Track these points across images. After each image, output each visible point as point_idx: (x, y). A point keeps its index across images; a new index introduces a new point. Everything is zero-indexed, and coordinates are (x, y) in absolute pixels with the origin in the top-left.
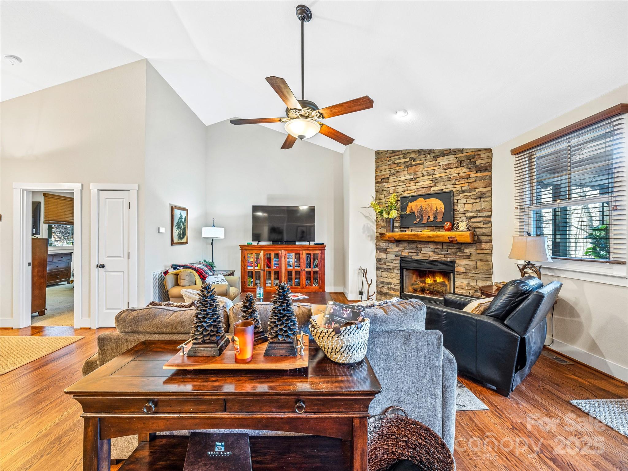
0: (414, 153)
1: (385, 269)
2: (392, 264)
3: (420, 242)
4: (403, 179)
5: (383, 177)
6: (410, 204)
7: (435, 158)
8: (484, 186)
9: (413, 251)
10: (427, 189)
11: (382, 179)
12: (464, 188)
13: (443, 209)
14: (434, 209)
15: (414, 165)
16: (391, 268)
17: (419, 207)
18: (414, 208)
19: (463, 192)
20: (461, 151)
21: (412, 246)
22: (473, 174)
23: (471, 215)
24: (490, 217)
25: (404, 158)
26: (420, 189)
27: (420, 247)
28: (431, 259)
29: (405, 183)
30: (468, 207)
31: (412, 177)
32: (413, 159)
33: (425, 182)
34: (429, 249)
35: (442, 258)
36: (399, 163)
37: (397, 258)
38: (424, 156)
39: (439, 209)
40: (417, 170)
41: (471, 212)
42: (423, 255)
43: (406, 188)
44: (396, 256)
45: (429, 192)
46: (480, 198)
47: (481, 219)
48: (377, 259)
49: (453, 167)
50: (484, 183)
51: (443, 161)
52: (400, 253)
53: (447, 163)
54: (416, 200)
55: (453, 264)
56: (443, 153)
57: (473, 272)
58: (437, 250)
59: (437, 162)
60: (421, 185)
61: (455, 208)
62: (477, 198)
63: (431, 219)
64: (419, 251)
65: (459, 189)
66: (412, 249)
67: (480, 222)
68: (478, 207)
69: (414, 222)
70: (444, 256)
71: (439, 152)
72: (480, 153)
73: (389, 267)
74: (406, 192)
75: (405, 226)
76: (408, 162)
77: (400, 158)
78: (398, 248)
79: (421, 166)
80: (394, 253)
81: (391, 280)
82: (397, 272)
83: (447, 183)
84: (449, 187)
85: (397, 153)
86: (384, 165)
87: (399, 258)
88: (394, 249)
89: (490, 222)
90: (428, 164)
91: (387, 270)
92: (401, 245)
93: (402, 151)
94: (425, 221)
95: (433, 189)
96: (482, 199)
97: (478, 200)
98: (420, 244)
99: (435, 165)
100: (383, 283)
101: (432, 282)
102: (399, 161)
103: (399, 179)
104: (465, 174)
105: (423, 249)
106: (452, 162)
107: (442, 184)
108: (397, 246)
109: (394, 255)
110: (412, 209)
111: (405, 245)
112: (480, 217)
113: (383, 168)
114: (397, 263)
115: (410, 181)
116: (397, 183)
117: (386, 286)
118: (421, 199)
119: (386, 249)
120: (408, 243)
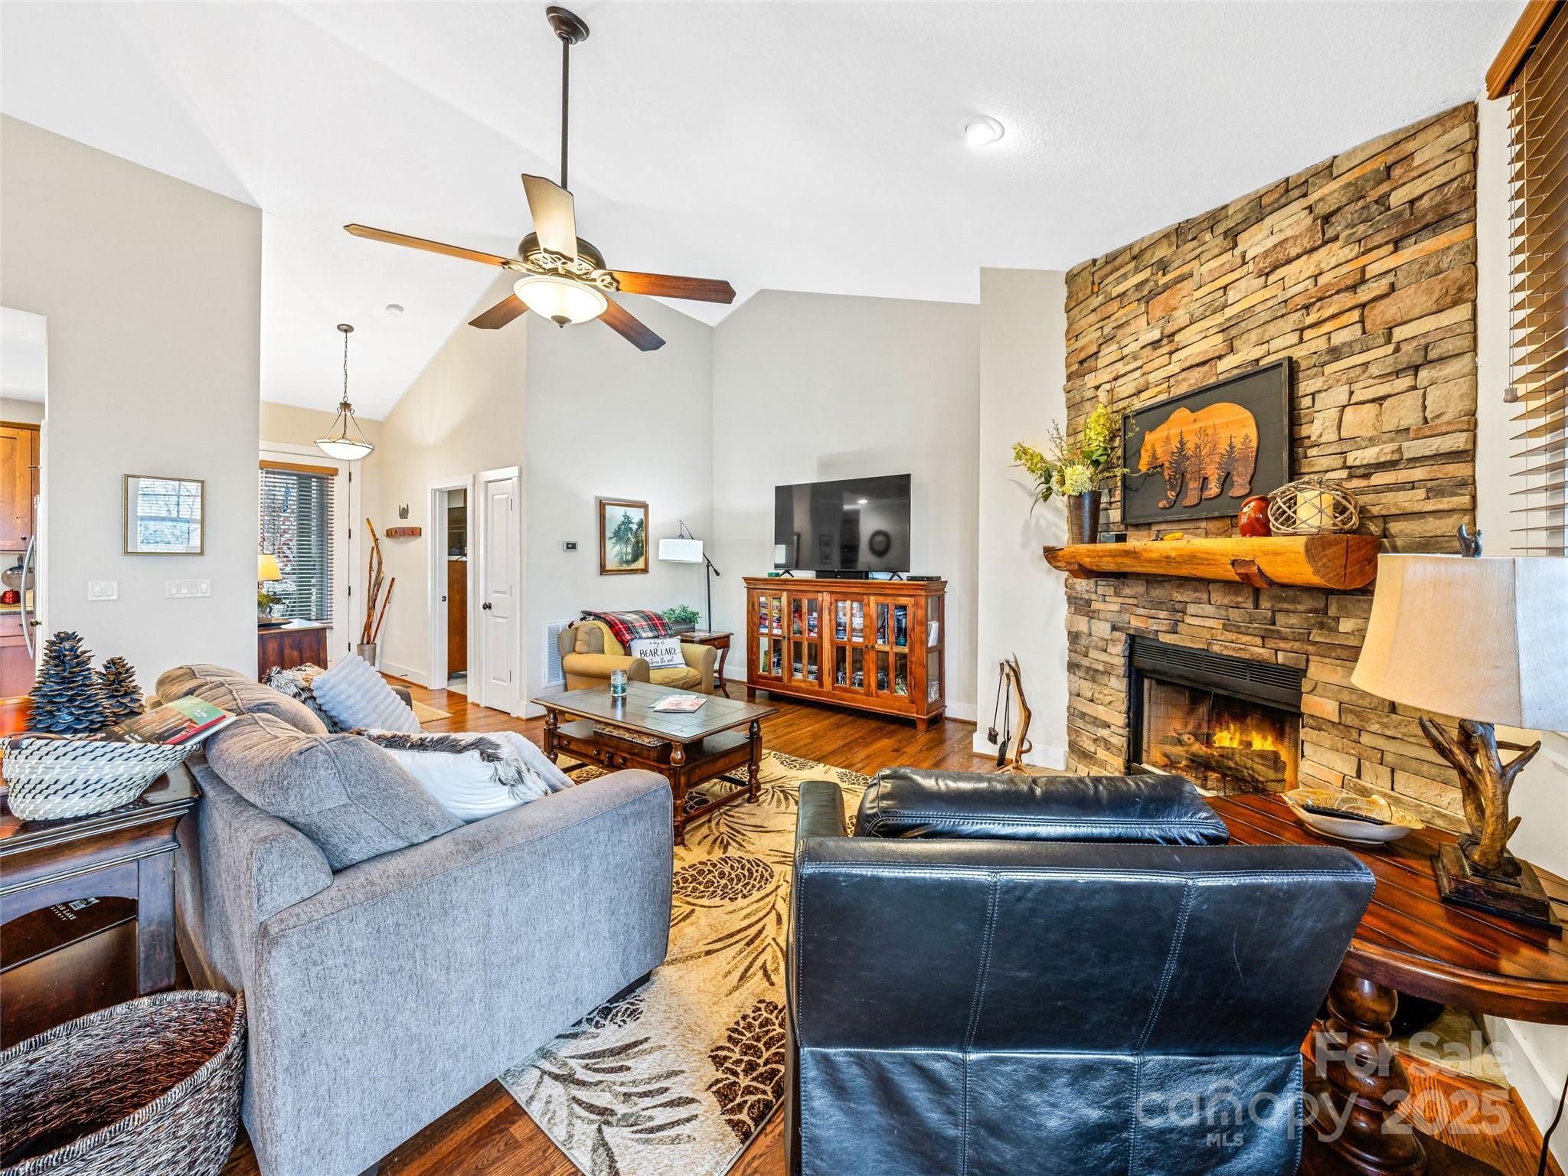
0: (1165, 242)
1: (1088, 669)
2: (1103, 657)
3: (1184, 581)
4: (1134, 347)
5: (1082, 356)
6: (1149, 437)
7: (1232, 236)
8: (1430, 305)
9: (1163, 614)
10: (1206, 368)
11: (1081, 363)
12: (1338, 339)
13: (1254, 444)
14: (1223, 447)
15: (1167, 287)
16: (1101, 668)
17: (1175, 444)
18: (1159, 451)
19: (1335, 353)
20: (1327, 170)
21: (1158, 593)
22: (1380, 263)
23: (1368, 455)
24: (1467, 455)
25: (1137, 270)
26: (1184, 375)
27: (1179, 598)
28: (1216, 648)
29: (1139, 363)
30: (1358, 421)
31: (1156, 334)
32: (1163, 266)
33: (1198, 343)
34: (1209, 610)
35: (1258, 651)
36: (1124, 293)
37: (1117, 634)
38: (1195, 243)
39: (1238, 443)
40: (1173, 302)
41: (1372, 441)
42: (1191, 630)
43: (1142, 381)
44: (1114, 628)
45: (1213, 380)
46: (1416, 369)
47: (1418, 473)
48: (1069, 633)
49: (1294, 252)
50: (1429, 291)
51: (1256, 242)
52: (1126, 617)
53: (1270, 243)
54: (1164, 419)
55: (1294, 676)
56: (1259, 209)
57: (1375, 727)
58: (1235, 615)
59: (1238, 251)
60: (1186, 359)
61: (1305, 431)
62: (1397, 373)
63: (1213, 489)
64: (1179, 616)
65: (1321, 345)
66: (1158, 605)
67: (1413, 485)
68: (1404, 412)
69: (1161, 505)
70: (1259, 641)
71: (1242, 209)
72: (1410, 146)
73: (1095, 666)
74: (1144, 396)
75: (1141, 521)
76: (1147, 280)
77: (1125, 276)
78: (1120, 600)
79: (1188, 285)
80: (1109, 615)
81: (1101, 712)
82: (1117, 687)
83: (1272, 329)
84: (1282, 344)
85: (1117, 263)
86: (1085, 312)
87: (1123, 637)
88: (1109, 603)
89: (1469, 484)
90: (1205, 269)
91: (1093, 675)
92: (1127, 591)
93: (1130, 247)
94: (1192, 498)
95: (1222, 365)
96: (1423, 374)
97: (1405, 382)
98: (1179, 586)
99: (1227, 266)
100: (1083, 715)
101: (1235, 744)
102: (1121, 289)
103: (1126, 351)
104: (1345, 269)
105: (1192, 609)
106: (1289, 233)
107: (1253, 336)
108: (1117, 594)
109: (1108, 626)
110: (1154, 457)
111: (1139, 588)
112: (1414, 461)
113: (1084, 323)
114: (1117, 655)
115: (1155, 349)
116: (1119, 365)
117: (1090, 727)
118: (1181, 414)
119: (1089, 602)
120: (1148, 582)
